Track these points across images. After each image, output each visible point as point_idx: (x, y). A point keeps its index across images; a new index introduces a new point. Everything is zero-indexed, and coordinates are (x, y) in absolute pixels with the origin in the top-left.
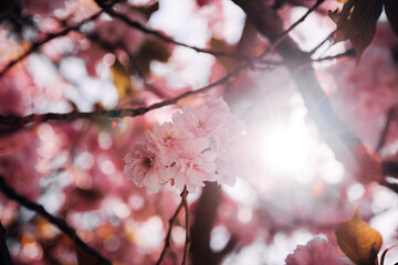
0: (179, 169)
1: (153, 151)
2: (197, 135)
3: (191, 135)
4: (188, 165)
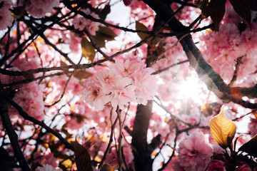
0: (114, 96)
1: (98, 86)
2: (124, 76)
3: (120, 76)
4: (119, 93)
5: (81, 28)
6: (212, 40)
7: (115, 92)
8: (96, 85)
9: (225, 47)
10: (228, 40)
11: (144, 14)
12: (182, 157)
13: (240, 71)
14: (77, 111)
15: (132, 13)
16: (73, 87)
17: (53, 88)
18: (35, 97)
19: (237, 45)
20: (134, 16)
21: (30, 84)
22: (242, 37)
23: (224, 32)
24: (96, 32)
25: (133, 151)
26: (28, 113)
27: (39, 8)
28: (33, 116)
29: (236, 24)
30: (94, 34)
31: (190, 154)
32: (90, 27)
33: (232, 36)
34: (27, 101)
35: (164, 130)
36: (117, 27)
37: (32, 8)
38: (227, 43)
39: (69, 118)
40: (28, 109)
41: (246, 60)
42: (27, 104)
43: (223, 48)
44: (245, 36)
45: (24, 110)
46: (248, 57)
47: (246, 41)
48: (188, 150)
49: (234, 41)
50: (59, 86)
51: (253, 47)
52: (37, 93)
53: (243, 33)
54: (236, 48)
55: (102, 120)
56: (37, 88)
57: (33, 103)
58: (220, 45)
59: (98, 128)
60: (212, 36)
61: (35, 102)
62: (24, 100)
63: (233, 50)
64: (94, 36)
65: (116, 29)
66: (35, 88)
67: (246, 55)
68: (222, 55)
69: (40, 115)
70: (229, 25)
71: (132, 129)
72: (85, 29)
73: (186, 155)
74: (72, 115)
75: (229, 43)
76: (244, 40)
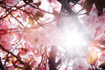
0: (44, 42)
2: (49, 33)
4: (47, 41)
5: (29, 11)
6: (86, 19)
7: (45, 40)
8: (37, 37)
9: (92, 23)
10: (93, 19)
11: (55, 6)
12: (75, 69)
13: (98, 33)
14: (24, 48)
15: (50, 5)
16: (24, 37)
17: (14, 37)
18: (8, 41)
19: (97, 22)
20: (50, 6)
21: (6, 35)
22: (99, 19)
23: (92, 16)
24: (36, 13)
25: (49, 66)
26: (4, 48)
27: (11, 2)
28: (6, 49)
29: (97, 13)
30: (35, 14)
31: (78, 68)
32: (33, 11)
33: (95, 18)
34: (4, 43)
35: (63, 57)
36: (44, 11)
37: (8, 2)
38: (92, 21)
39: (21, 51)
40: (4, 46)
41: (100, 29)
42: (4, 44)
43: (91, 23)
44: (100, 18)
45: (3, 46)
46: (101, 27)
47: (101, 20)
48: (78, 66)
49: (96, 20)
50: (17, 36)
51: (104, 23)
52: (9, 39)
53: (100, 17)
54: (96, 23)
55: (36, 52)
56: (9, 37)
57: (7, 43)
58: (89, 22)
59: (34, 55)
60: (86, 18)
61: (8, 43)
62: (3, 42)
63: (95, 24)
64: (34, 15)
65: (44, 12)
66: (8, 37)
67: (100, 27)
68: (90, 26)
69: (10, 49)
70: (94, 13)
71: (49, 56)
72: (31, 12)
73: (76, 68)
74: (22, 49)
75: (94, 21)
76: (100, 20)
